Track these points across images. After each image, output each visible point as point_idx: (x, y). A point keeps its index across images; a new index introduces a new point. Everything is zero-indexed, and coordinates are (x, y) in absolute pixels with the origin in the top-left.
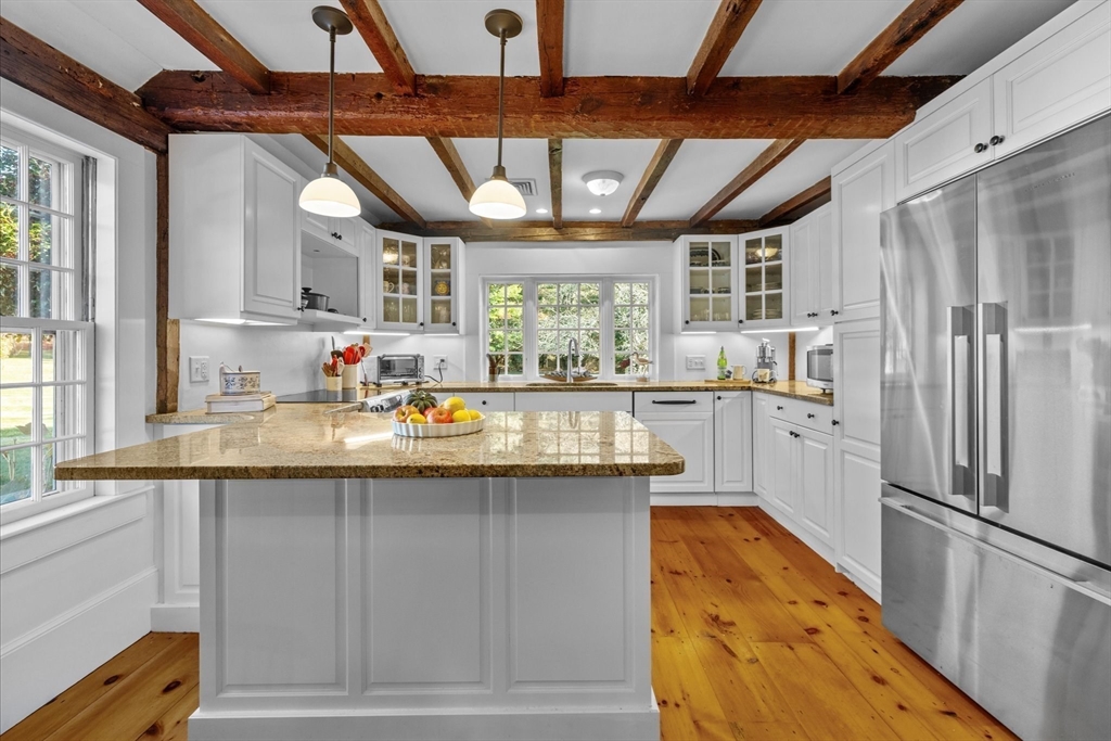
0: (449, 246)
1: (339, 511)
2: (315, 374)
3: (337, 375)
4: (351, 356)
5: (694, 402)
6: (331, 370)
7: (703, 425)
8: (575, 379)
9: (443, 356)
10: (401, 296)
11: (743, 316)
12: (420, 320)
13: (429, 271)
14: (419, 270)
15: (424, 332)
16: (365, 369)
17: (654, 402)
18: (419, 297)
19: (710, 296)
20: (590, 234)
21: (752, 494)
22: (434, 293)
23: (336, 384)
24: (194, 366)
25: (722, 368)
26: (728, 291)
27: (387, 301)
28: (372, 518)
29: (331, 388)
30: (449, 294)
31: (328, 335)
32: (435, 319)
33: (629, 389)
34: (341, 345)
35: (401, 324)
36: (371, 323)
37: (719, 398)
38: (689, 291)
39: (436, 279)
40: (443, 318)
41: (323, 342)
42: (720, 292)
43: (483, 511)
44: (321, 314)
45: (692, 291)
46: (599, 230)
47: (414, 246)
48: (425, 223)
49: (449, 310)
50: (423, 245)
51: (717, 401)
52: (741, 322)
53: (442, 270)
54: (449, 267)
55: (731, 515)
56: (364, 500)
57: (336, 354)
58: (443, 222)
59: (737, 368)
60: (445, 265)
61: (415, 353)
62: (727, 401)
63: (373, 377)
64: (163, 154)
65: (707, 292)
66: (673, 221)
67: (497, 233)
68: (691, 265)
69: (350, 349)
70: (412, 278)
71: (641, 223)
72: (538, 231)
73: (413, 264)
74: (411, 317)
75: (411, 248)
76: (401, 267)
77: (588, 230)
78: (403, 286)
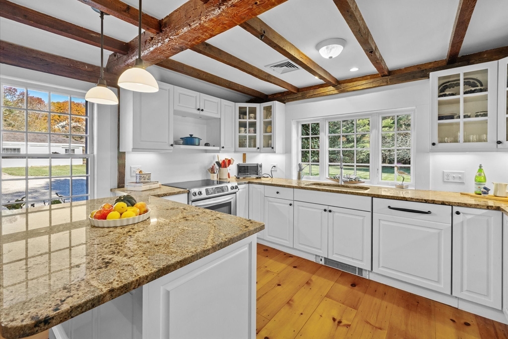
0: (272, 106)
3: (214, 173)
5: (429, 213)
6: (212, 170)
7: (439, 234)
8: (345, 182)
9: (275, 165)
10: (248, 134)
11: (503, 137)
12: (258, 145)
13: (263, 120)
14: (258, 121)
15: (260, 152)
17: (389, 207)
18: (258, 134)
19: (461, 120)
21: (501, 310)
22: (265, 132)
23: (213, 177)
24: (133, 170)
25: (479, 183)
26: (486, 115)
27: (240, 137)
29: (212, 179)
30: (271, 132)
32: (266, 146)
33: (368, 195)
35: (248, 149)
36: (231, 149)
37: (458, 213)
38: (436, 118)
39: (266, 124)
42: (477, 116)
45: (440, 118)
47: (255, 109)
48: (267, 96)
49: (271, 140)
50: (259, 107)
51: (456, 215)
52: (499, 142)
54: (271, 117)
55: (467, 324)
58: (275, 94)
59: (498, 186)
61: (257, 163)
62: (469, 217)
65: (459, 118)
66: (430, 63)
67: (300, 95)
68: (440, 96)
69: (224, 161)
70: (254, 125)
71: (401, 69)
72: (322, 90)
73: (254, 118)
74: (253, 145)
75: (253, 110)
76: (248, 120)
77: (355, 84)
78: (249, 129)
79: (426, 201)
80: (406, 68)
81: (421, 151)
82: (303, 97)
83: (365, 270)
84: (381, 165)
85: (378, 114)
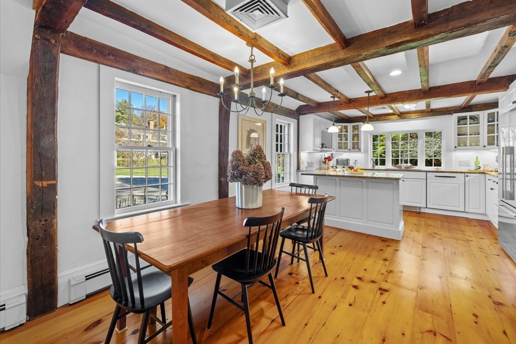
0: (358, 125)
1: (336, 186)
2: (320, 163)
4: (329, 159)
5: (455, 177)
7: (459, 186)
9: (356, 159)
10: (343, 141)
11: (486, 144)
12: (349, 148)
13: (352, 133)
14: (349, 133)
15: (350, 152)
16: (333, 163)
17: (436, 176)
19: (468, 136)
20: (413, 116)
21: (485, 215)
22: (353, 140)
25: (476, 165)
26: (479, 134)
27: (339, 143)
28: (342, 187)
30: (358, 140)
31: (323, 153)
32: (354, 148)
33: (424, 171)
34: (326, 156)
35: (343, 150)
36: (335, 150)
37: (467, 176)
38: (457, 135)
39: (354, 136)
40: (356, 147)
41: (322, 155)
42: (475, 134)
43: (363, 188)
44: (325, 149)
45: (459, 135)
46: (416, 114)
47: (347, 126)
48: (350, 118)
49: (358, 145)
50: (350, 126)
51: (466, 177)
52: (484, 146)
53: (356, 132)
54: (358, 132)
56: (340, 184)
57: (325, 158)
58: (356, 117)
59: (484, 166)
60: (357, 131)
61: (347, 158)
62: (472, 177)
63: (335, 165)
64: (298, 120)
65: (467, 135)
66: (452, 107)
68: (458, 125)
69: (329, 157)
70: (346, 136)
71: (437, 109)
72: (391, 117)
73: (347, 132)
74: (346, 148)
75: (346, 127)
76: (343, 133)
77: (411, 115)
78: (343, 138)
79: (453, 172)
80: (440, 109)
81: (448, 150)
82: (378, 120)
83: (423, 208)
84: (425, 158)
85: (423, 131)
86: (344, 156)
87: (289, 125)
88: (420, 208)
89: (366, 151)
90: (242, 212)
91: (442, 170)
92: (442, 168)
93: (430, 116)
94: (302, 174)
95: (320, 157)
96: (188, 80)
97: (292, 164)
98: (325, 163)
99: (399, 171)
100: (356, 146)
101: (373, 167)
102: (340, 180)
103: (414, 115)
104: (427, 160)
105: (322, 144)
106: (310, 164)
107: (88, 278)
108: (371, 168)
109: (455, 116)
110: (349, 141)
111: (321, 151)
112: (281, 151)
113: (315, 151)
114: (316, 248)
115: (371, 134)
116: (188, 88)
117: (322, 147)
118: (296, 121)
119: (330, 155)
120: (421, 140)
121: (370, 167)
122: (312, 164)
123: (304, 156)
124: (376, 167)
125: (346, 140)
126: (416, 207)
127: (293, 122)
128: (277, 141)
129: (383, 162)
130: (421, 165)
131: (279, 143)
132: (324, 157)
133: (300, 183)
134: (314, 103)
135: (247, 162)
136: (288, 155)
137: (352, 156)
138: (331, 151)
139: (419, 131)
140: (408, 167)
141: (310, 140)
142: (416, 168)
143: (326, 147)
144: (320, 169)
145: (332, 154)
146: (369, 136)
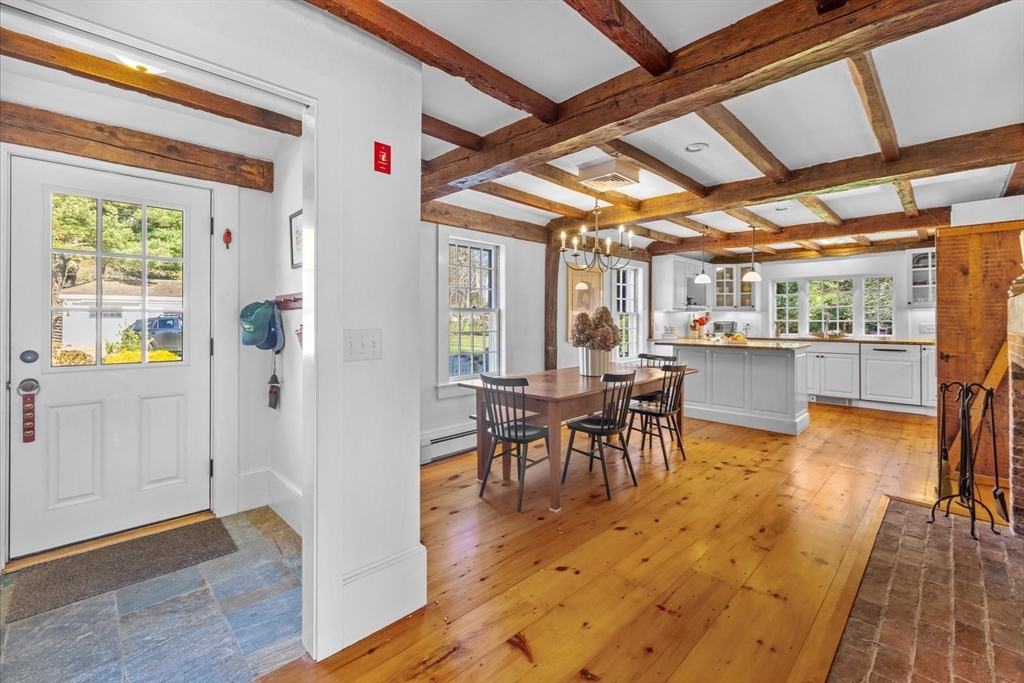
1: (706, 361)
2: (687, 329)
4: (702, 322)
5: (904, 351)
9: (748, 322)
10: (725, 294)
12: (735, 305)
13: (740, 280)
14: (734, 280)
15: (737, 311)
16: (708, 327)
17: (875, 350)
19: (930, 286)
20: (843, 252)
22: (742, 291)
27: (718, 296)
28: (714, 363)
30: (750, 292)
31: (692, 313)
32: (743, 304)
33: (857, 342)
34: (697, 318)
35: (725, 307)
36: (711, 308)
37: (924, 349)
38: (911, 283)
39: (743, 284)
40: (747, 303)
41: (690, 316)
43: (744, 363)
44: (693, 307)
45: (915, 284)
46: (848, 250)
47: (732, 269)
49: (750, 299)
50: (736, 268)
51: (923, 351)
56: (712, 358)
57: (695, 321)
58: (748, 254)
61: (732, 321)
62: (932, 351)
63: (711, 332)
64: (650, 263)
65: (928, 284)
67: (780, 256)
68: (914, 267)
69: (701, 319)
70: (730, 285)
71: (882, 241)
72: (805, 253)
73: (731, 278)
74: (730, 304)
75: (730, 271)
76: (725, 280)
77: (839, 250)
78: (726, 288)
79: (902, 343)
80: (887, 241)
81: (899, 308)
82: (784, 258)
83: (855, 400)
84: (864, 321)
85: (861, 276)
86: (728, 317)
87: (636, 271)
88: (850, 400)
89: (765, 310)
90: (587, 379)
91: (892, 340)
92: (892, 338)
93: (870, 252)
94: (656, 344)
95: (686, 319)
96: (514, 228)
97: (641, 329)
98: (694, 328)
99: (819, 341)
100: (747, 301)
101: (777, 334)
102: (712, 352)
103: (844, 250)
104: (867, 324)
105: (689, 300)
106: (669, 330)
107: (434, 442)
108: (774, 337)
109: (909, 253)
110: (735, 294)
111: (687, 310)
112: (624, 311)
113: (677, 309)
114: (672, 427)
115: (773, 282)
116: (513, 236)
117: (689, 303)
118: (647, 264)
119: (705, 315)
120: (857, 291)
121: (772, 335)
122: (672, 329)
123: (659, 317)
124: (782, 336)
125: (731, 291)
126: (845, 399)
127: (642, 269)
128: (618, 296)
129: (794, 329)
130: (859, 333)
131: (621, 299)
132: (692, 319)
133: (653, 353)
134: (674, 240)
135: (593, 326)
136: (635, 317)
137: (741, 318)
138: (704, 310)
139: (855, 276)
140: (835, 335)
141: (669, 292)
142: (850, 336)
143: (695, 304)
144: (687, 337)
145: (707, 314)
146: (770, 285)
